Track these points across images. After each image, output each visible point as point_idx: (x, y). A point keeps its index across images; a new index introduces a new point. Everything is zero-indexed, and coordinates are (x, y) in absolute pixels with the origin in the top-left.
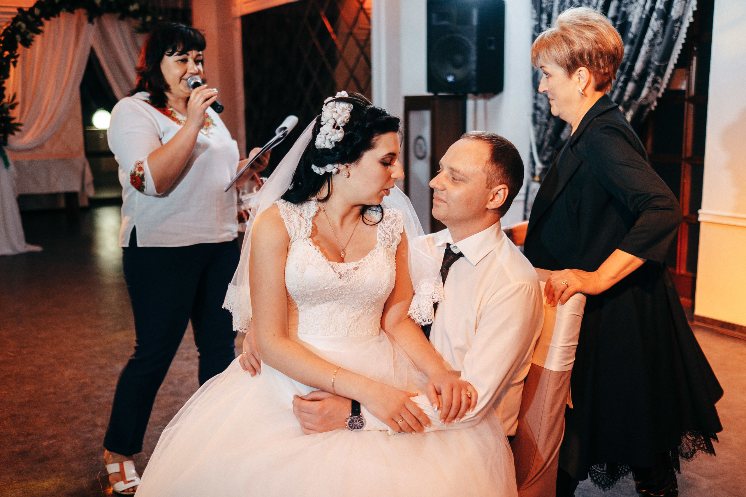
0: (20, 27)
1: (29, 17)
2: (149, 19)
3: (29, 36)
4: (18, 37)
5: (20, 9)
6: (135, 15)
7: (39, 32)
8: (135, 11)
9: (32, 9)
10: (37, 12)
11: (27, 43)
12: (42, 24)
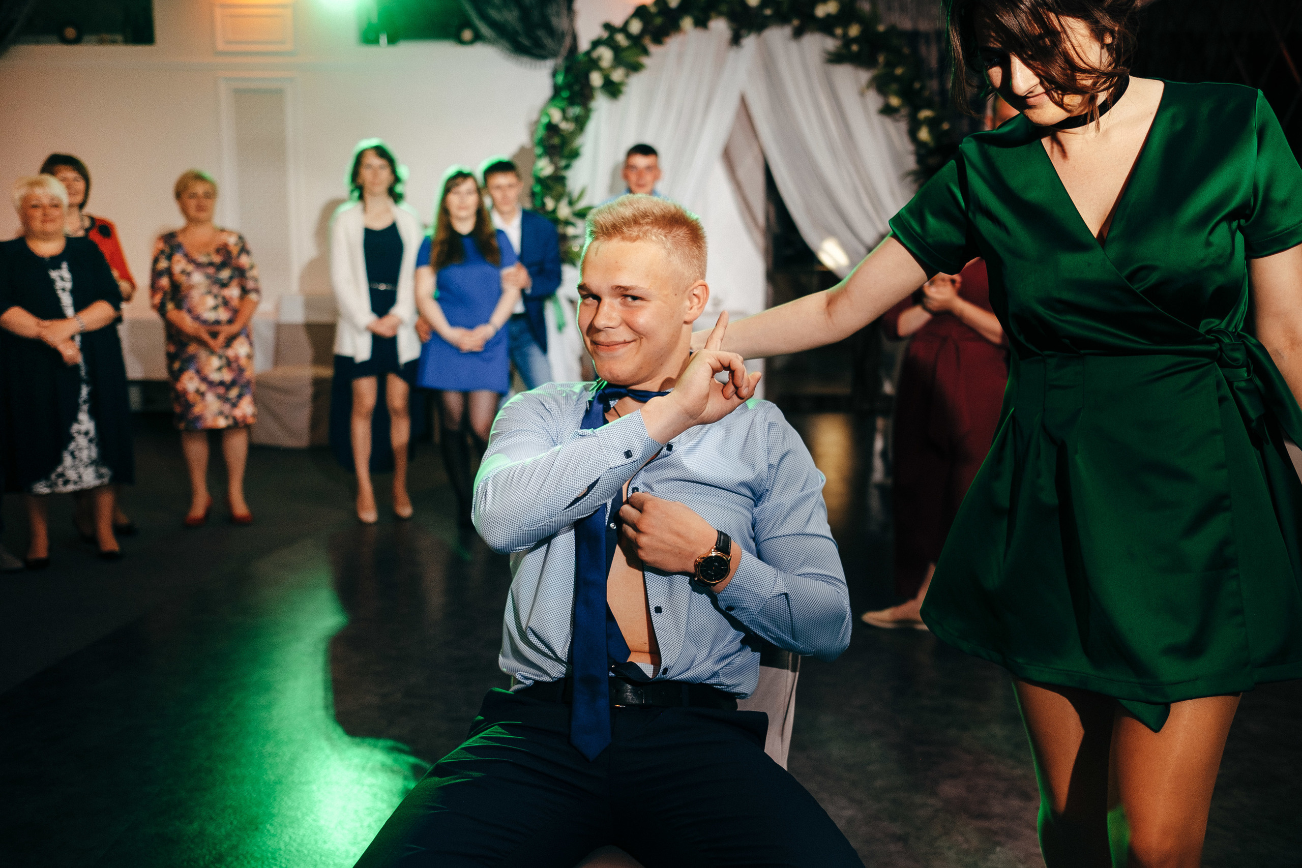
0: (599, 59)
1: (621, 39)
2: (854, 31)
3: (617, 75)
4: (596, 79)
5: (607, 26)
6: (826, 26)
7: (635, 67)
8: (829, 16)
9: (627, 23)
10: (636, 27)
11: (613, 89)
12: (645, 52)
